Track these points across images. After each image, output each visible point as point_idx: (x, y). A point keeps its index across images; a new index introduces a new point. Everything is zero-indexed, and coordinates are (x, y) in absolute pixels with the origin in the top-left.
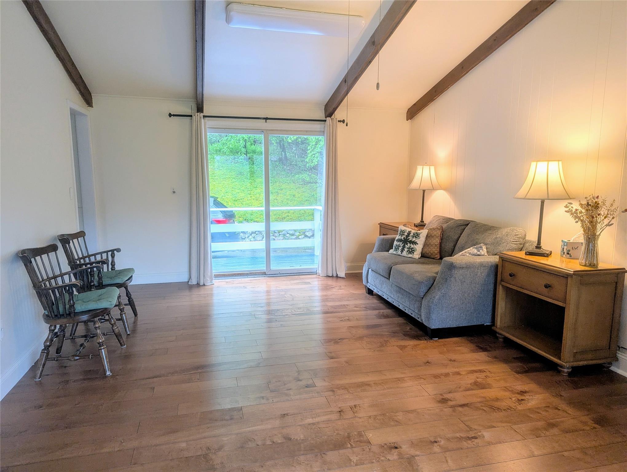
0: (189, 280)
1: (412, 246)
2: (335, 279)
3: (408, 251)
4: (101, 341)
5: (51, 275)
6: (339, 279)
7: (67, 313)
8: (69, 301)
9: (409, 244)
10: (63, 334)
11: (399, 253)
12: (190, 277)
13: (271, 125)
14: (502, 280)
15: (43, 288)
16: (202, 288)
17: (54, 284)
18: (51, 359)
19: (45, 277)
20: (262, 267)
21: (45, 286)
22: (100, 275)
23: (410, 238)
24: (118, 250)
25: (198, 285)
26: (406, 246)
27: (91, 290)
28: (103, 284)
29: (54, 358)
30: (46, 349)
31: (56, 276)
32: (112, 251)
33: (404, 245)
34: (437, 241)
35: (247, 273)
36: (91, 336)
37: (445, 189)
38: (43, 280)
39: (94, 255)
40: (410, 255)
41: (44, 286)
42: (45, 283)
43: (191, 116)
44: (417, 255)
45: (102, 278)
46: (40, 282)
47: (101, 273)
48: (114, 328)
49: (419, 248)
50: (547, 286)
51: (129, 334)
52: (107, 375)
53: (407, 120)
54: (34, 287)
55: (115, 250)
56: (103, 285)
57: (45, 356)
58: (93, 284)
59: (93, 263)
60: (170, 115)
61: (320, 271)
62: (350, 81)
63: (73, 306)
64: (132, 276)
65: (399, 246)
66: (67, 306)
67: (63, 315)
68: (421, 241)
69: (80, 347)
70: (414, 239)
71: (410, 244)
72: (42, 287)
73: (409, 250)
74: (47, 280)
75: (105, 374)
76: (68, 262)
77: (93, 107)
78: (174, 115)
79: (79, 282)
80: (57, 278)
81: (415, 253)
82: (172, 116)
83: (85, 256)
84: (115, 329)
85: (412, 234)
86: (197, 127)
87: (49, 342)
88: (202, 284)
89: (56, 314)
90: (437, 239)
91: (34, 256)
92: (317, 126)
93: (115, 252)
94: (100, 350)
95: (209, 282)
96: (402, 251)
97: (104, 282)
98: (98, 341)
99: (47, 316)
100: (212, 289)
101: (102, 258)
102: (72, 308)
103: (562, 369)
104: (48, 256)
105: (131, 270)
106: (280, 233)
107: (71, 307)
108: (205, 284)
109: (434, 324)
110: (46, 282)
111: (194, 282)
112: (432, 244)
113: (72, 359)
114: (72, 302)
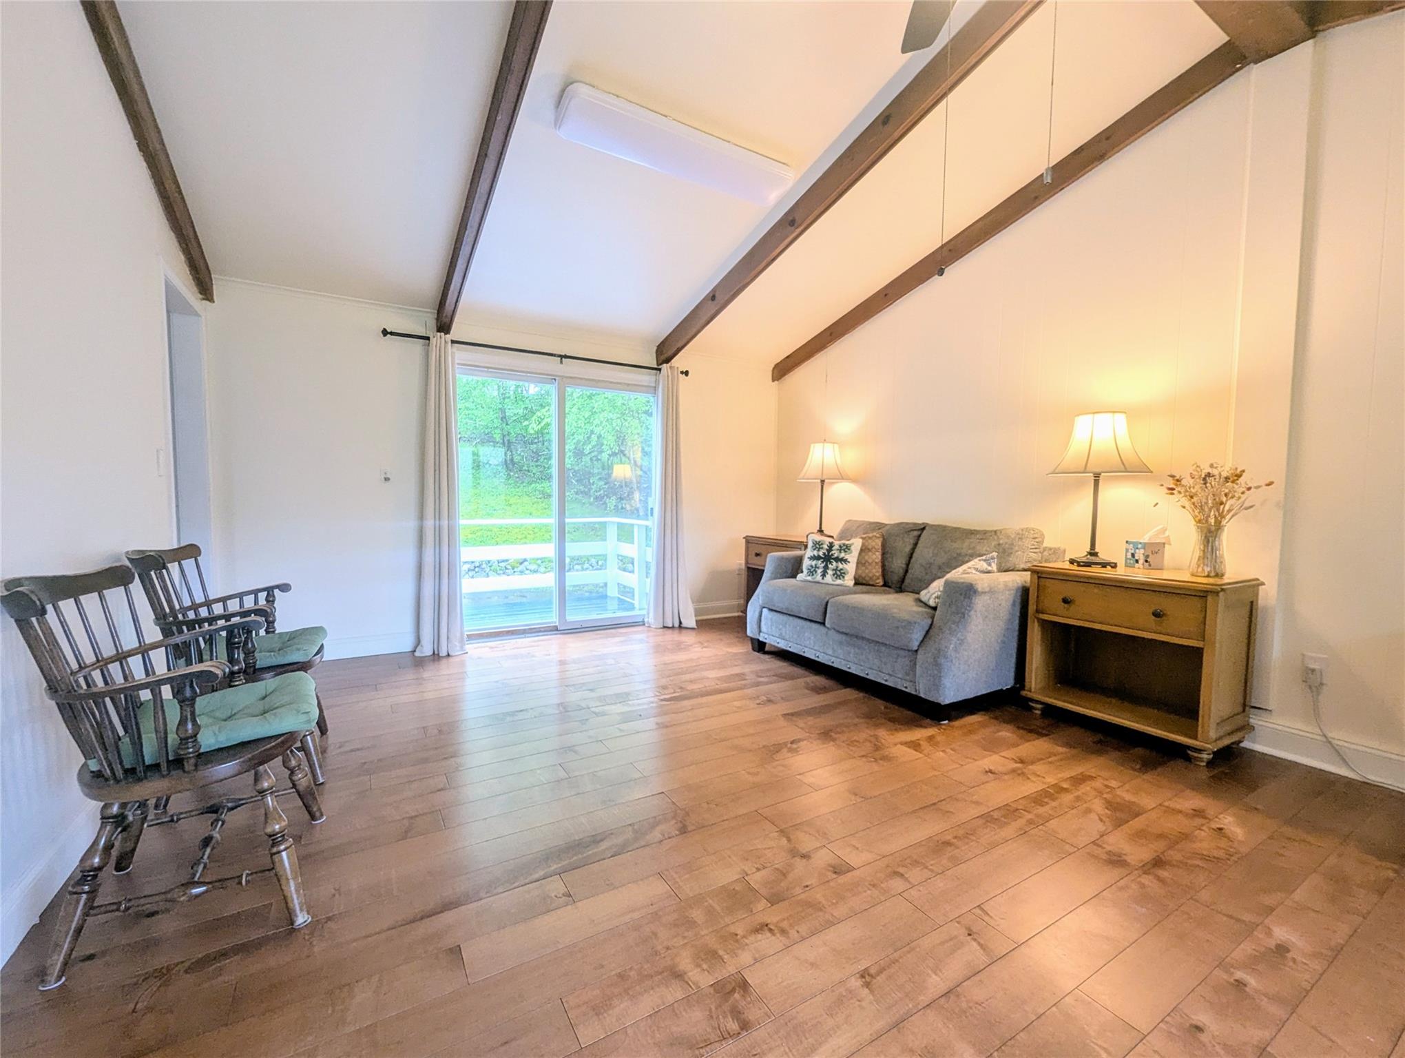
0: (416, 647)
1: (841, 566)
2: (677, 631)
3: (834, 575)
4: (277, 827)
5: (108, 650)
6: (684, 631)
7: (171, 758)
8: (182, 722)
9: (834, 563)
10: (142, 814)
11: (818, 578)
12: (418, 642)
13: (571, 367)
14: (1038, 611)
15: (82, 692)
16: (444, 661)
17: (119, 679)
18: (103, 909)
19: (89, 658)
20: (553, 619)
21: (88, 686)
22: (250, 645)
23: (835, 553)
24: (285, 588)
25: (436, 657)
26: (830, 566)
27: (233, 684)
28: (257, 667)
29: (120, 903)
30: (89, 878)
31: (127, 652)
32: (270, 590)
33: (826, 565)
34: (877, 556)
35: (525, 630)
36: (230, 805)
37: (854, 481)
38: (81, 668)
39: (224, 600)
40: (839, 582)
41: (85, 687)
42: (90, 674)
43: (428, 338)
44: (849, 581)
45: (253, 652)
46: (73, 673)
47: (252, 641)
48: (295, 778)
49: (851, 568)
50: (1157, 615)
51: (322, 783)
52: (297, 923)
53: (773, 381)
54: (50, 689)
55: (278, 587)
56: (255, 671)
57: (82, 903)
58: (239, 669)
59: (233, 615)
60: (385, 332)
61: (650, 619)
62: (720, 298)
63: (191, 737)
64: (322, 645)
65: (816, 567)
66: (172, 738)
67: (156, 767)
68: (853, 557)
69: (200, 850)
70: (842, 555)
71: (837, 562)
72: (82, 688)
73: (836, 573)
74: (98, 665)
75: (292, 923)
76: (154, 617)
77: (214, 302)
78: (392, 333)
79: (218, 664)
80: (129, 659)
81: (846, 578)
82: (388, 335)
83: (197, 602)
84: (300, 779)
85: (836, 547)
86: (440, 357)
87: (100, 856)
88: (443, 653)
89: (128, 766)
90: (877, 553)
91: (55, 599)
92: (645, 378)
93: (276, 591)
94: (275, 854)
95: (458, 648)
96: (824, 575)
97: (258, 662)
98: (269, 830)
99: (98, 775)
100: (463, 664)
101: (256, 602)
102: (190, 745)
103: (1200, 756)
104: (101, 598)
105: (317, 631)
106: (515, 570)
107: (187, 743)
108: (450, 654)
109: (949, 694)
110: (93, 673)
111: (426, 650)
112: (870, 561)
113: (183, 895)
114: (190, 726)
